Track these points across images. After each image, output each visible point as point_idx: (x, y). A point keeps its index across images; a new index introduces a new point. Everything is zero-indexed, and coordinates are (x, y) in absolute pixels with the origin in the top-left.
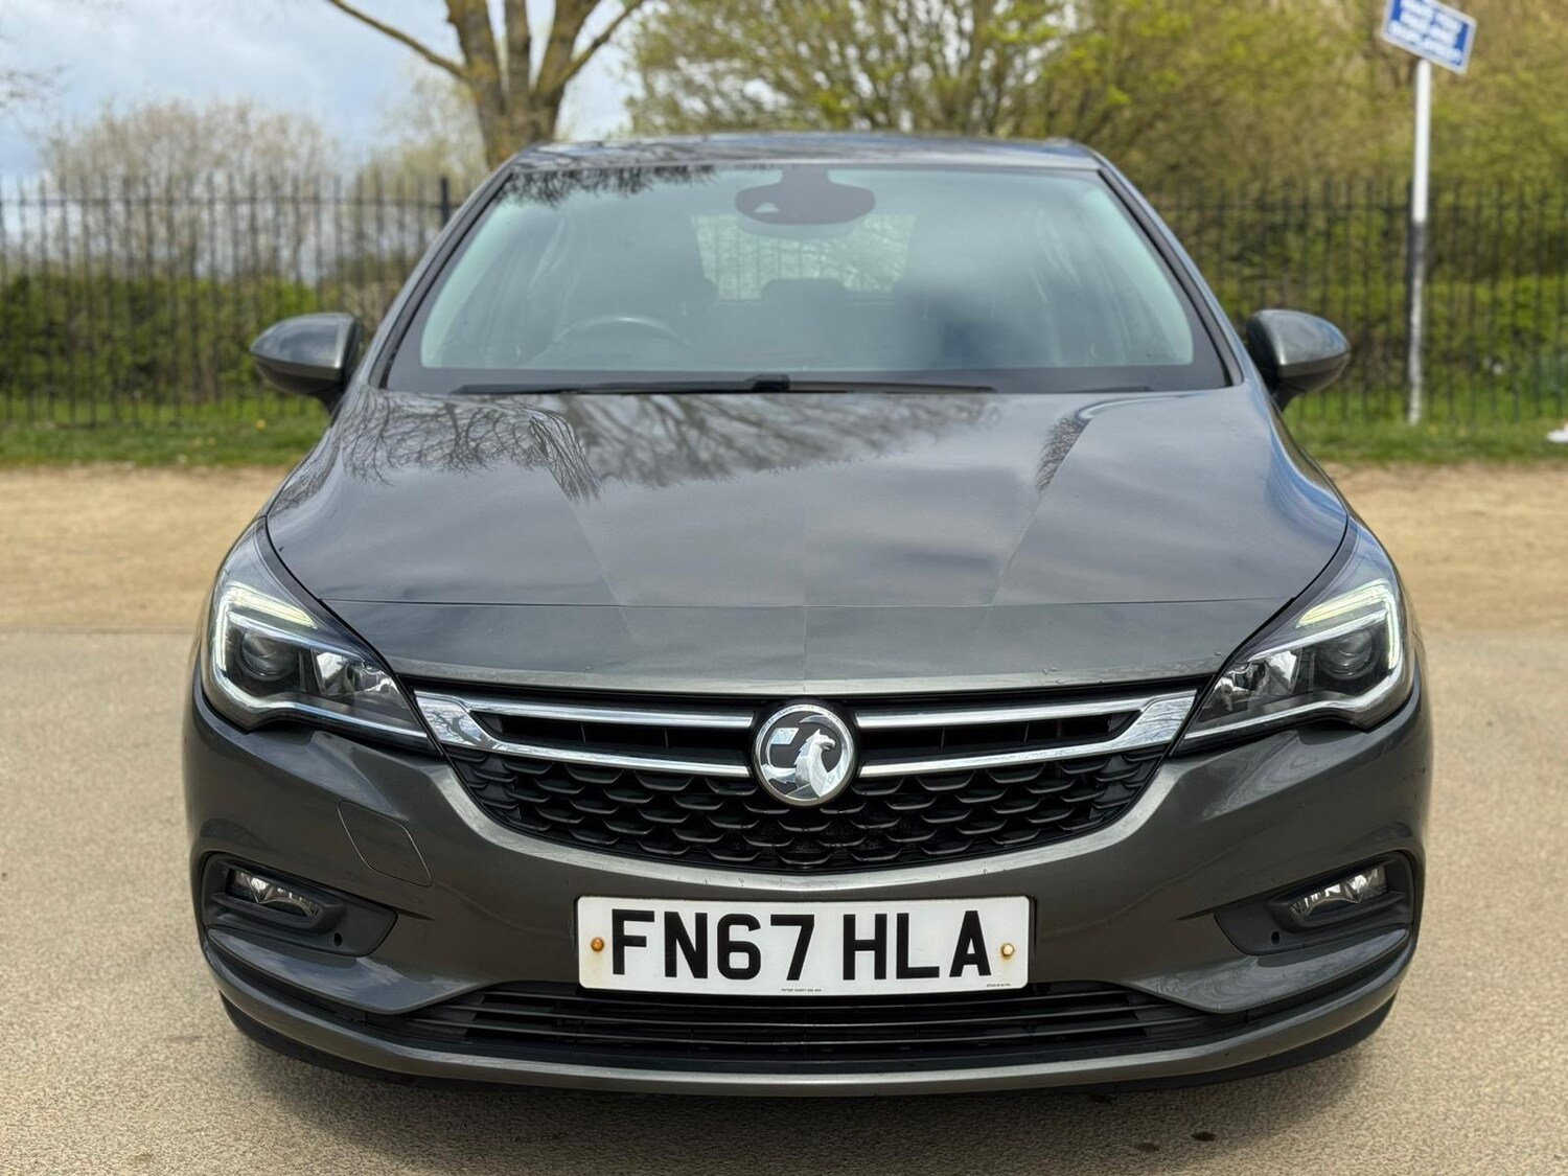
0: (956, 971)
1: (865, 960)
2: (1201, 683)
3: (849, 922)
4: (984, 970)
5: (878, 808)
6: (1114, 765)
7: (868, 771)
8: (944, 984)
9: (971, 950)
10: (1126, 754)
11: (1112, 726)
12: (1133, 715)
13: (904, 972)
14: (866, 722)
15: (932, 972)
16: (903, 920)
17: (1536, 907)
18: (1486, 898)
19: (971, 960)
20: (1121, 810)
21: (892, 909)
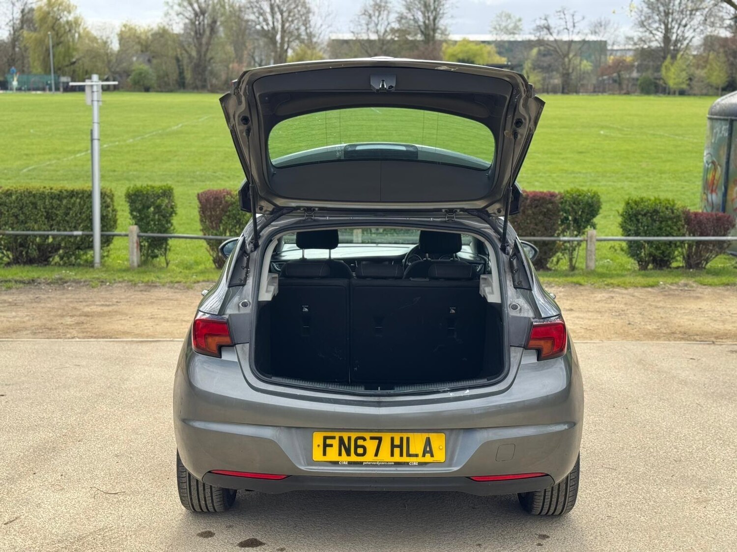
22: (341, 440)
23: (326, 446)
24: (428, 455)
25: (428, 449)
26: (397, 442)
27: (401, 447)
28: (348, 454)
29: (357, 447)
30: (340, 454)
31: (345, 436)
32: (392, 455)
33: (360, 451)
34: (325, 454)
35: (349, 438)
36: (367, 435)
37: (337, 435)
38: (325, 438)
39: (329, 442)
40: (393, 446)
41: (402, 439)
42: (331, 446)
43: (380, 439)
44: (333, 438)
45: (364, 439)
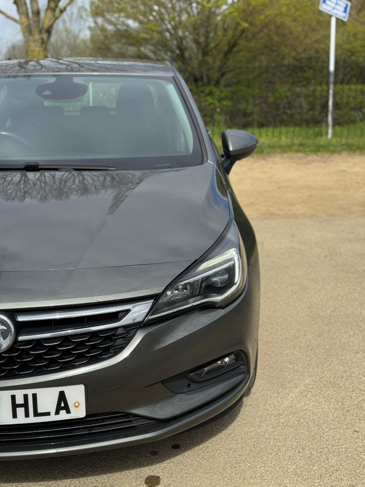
0: (57, 413)
1: (21, 411)
2: (155, 297)
3: (13, 398)
4: (68, 412)
5: (25, 352)
6: (120, 331)
7: (21, 338)
8: (53, 418)
9: (63, 405)
10: (124, 327)
11: (120, 315)
12: (128, 311)
13: (36, 414)
14: (21, 319)
15: (48, 414)
16: (35, 396)
17: (320, 335)
18: (305, 331)
19: (63, 408)
20: (121, 349)
21: (30, 392)
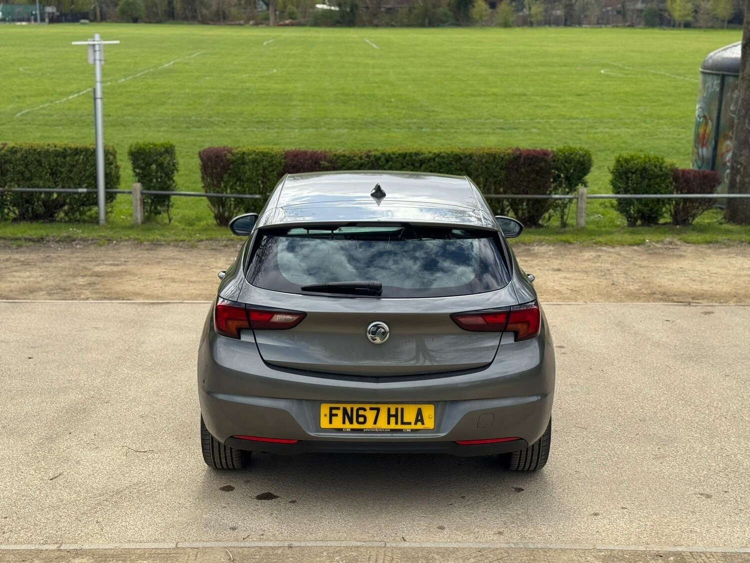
22: (345, 410)
23: (331, 415)
24: (419, 423)
25: (419, 418)
26: (393, 412)
27: (396, 416)
28: (351, 422)
29: (358, 416)
30: (344, 422)
31: (348, 407)
32: (389, 423)
33: (361, 419)
34: (331, 422)
35: (352, 409)
36: (367, 407)
37: (341, 406)
38: (331, 409)
39: (334, 412)
40: (389, 416)
41: (397, 409)
42: (336, 415)
43: (378, 410)
44: (338, 408)
45: (365, 410)
